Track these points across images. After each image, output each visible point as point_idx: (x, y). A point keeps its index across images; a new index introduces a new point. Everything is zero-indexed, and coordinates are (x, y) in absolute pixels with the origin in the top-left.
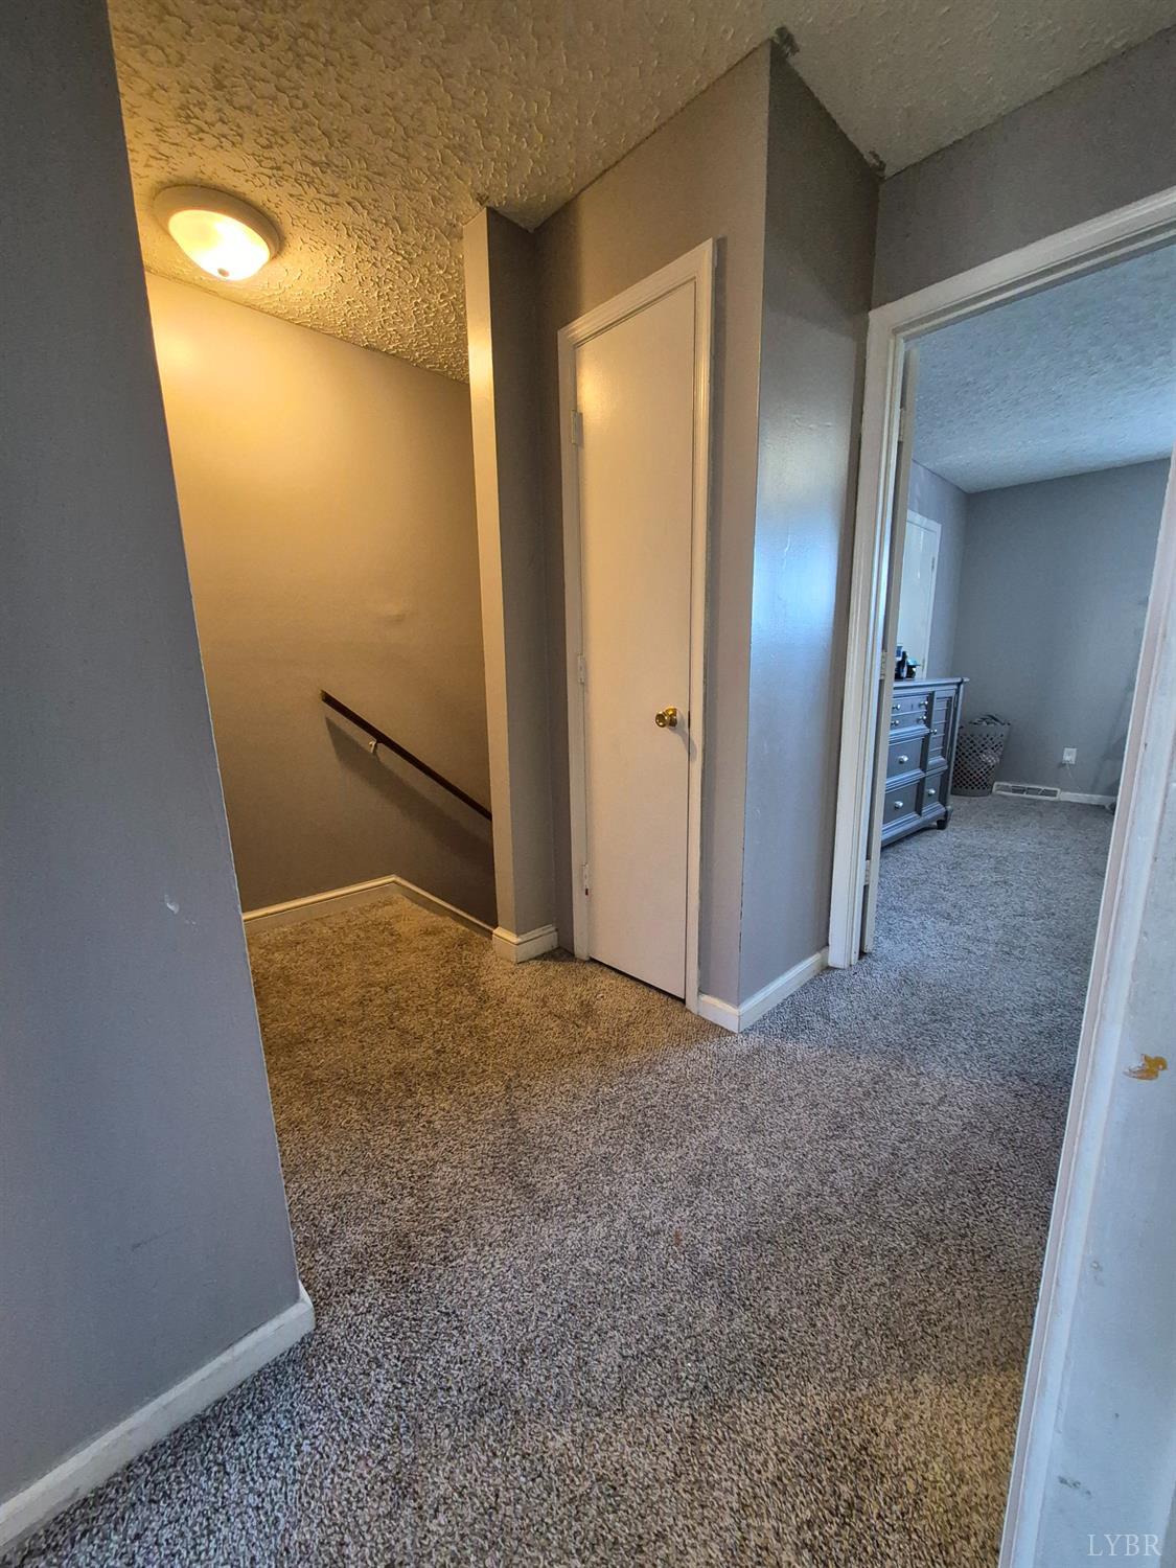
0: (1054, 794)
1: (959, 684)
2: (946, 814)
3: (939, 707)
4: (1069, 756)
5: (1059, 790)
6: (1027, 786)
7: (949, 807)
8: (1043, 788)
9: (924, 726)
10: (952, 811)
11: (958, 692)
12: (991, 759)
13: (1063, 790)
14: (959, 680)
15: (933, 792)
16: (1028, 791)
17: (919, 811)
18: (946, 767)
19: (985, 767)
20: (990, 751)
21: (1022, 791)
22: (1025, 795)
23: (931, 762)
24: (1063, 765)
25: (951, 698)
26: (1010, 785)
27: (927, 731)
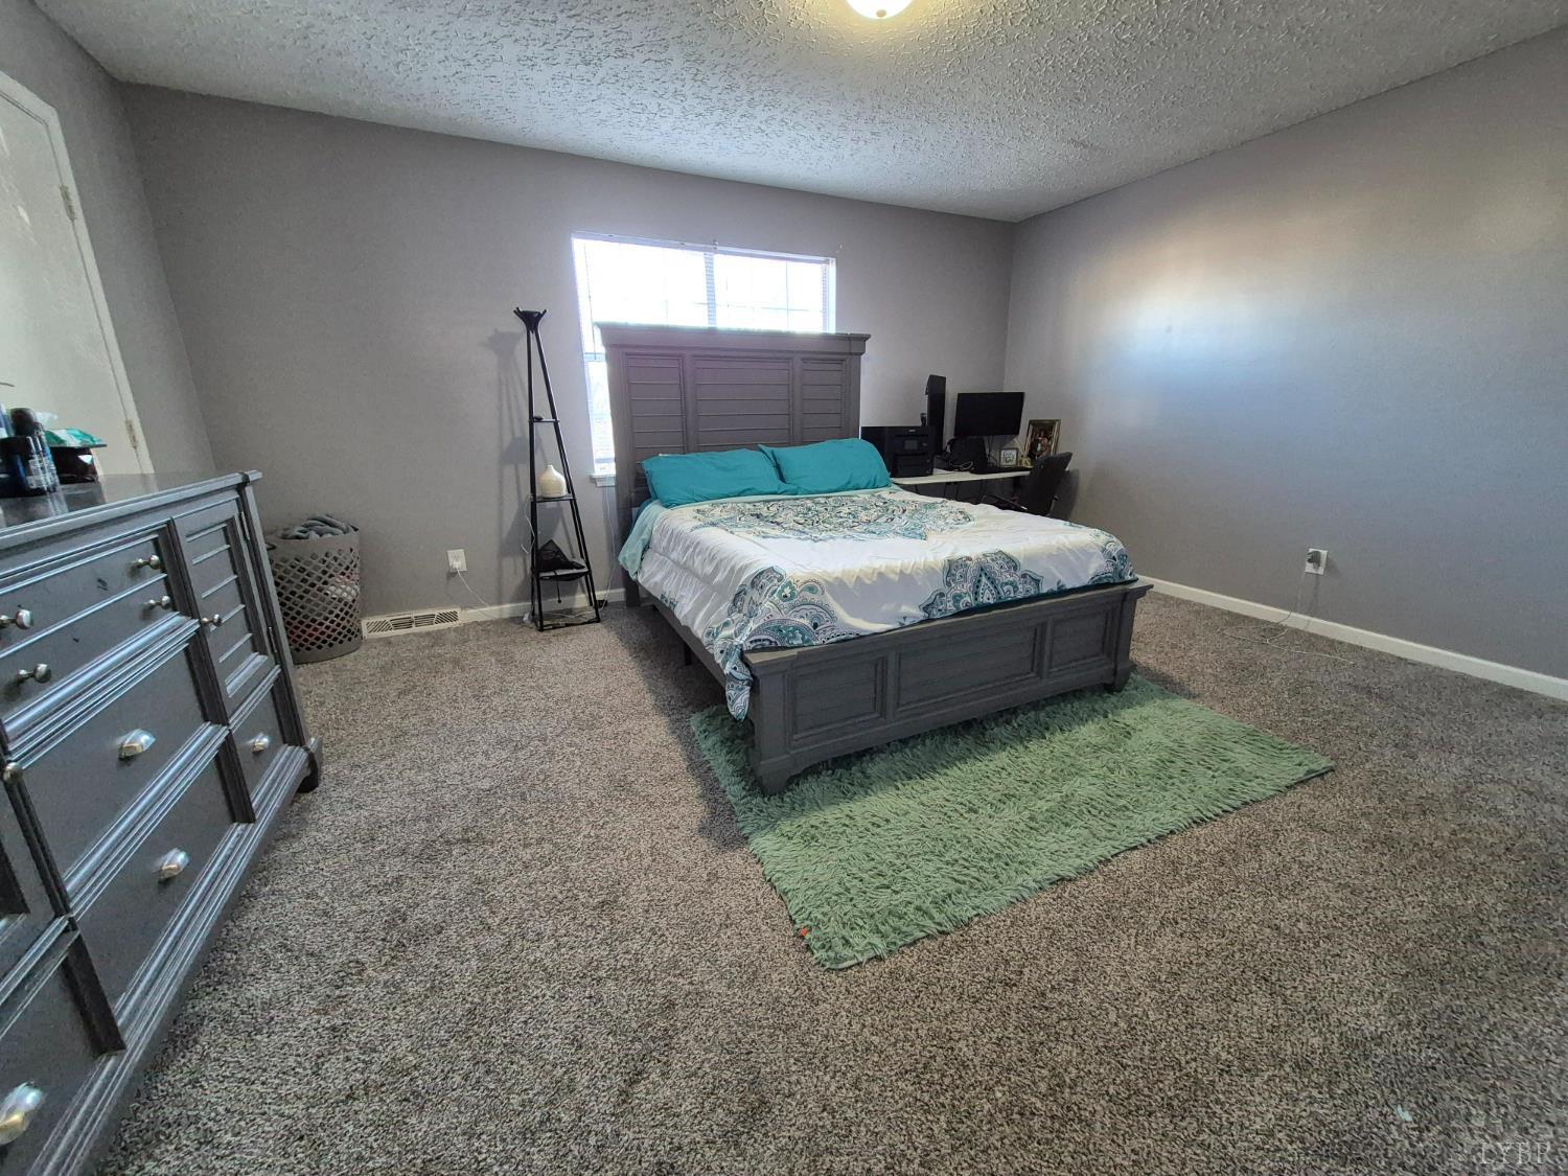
0: (453, 617)
1: (240, 488)
2: (313, 763)
3: (205, 556)
4: (457, 561)
5: (458, 610)
6: (413, 614)
7: (312, 742)
8: (436, 613)
9: (174, 618)
10: (320, 744)
11: (242, 503)
12: (343, 589)
13: (463, 608)
14: (237, 479)
15: (265, 741)
16: (420, 621)
17: (246, 815)
18: (277, 670)
19: (341, 605)
20: (338, 579)
21: (408, 624)
22: (414, 629)
23: (231, 685)
24: (452, 574)
25: (231, 521)
26: (388, 619)
27: (192, 625)
